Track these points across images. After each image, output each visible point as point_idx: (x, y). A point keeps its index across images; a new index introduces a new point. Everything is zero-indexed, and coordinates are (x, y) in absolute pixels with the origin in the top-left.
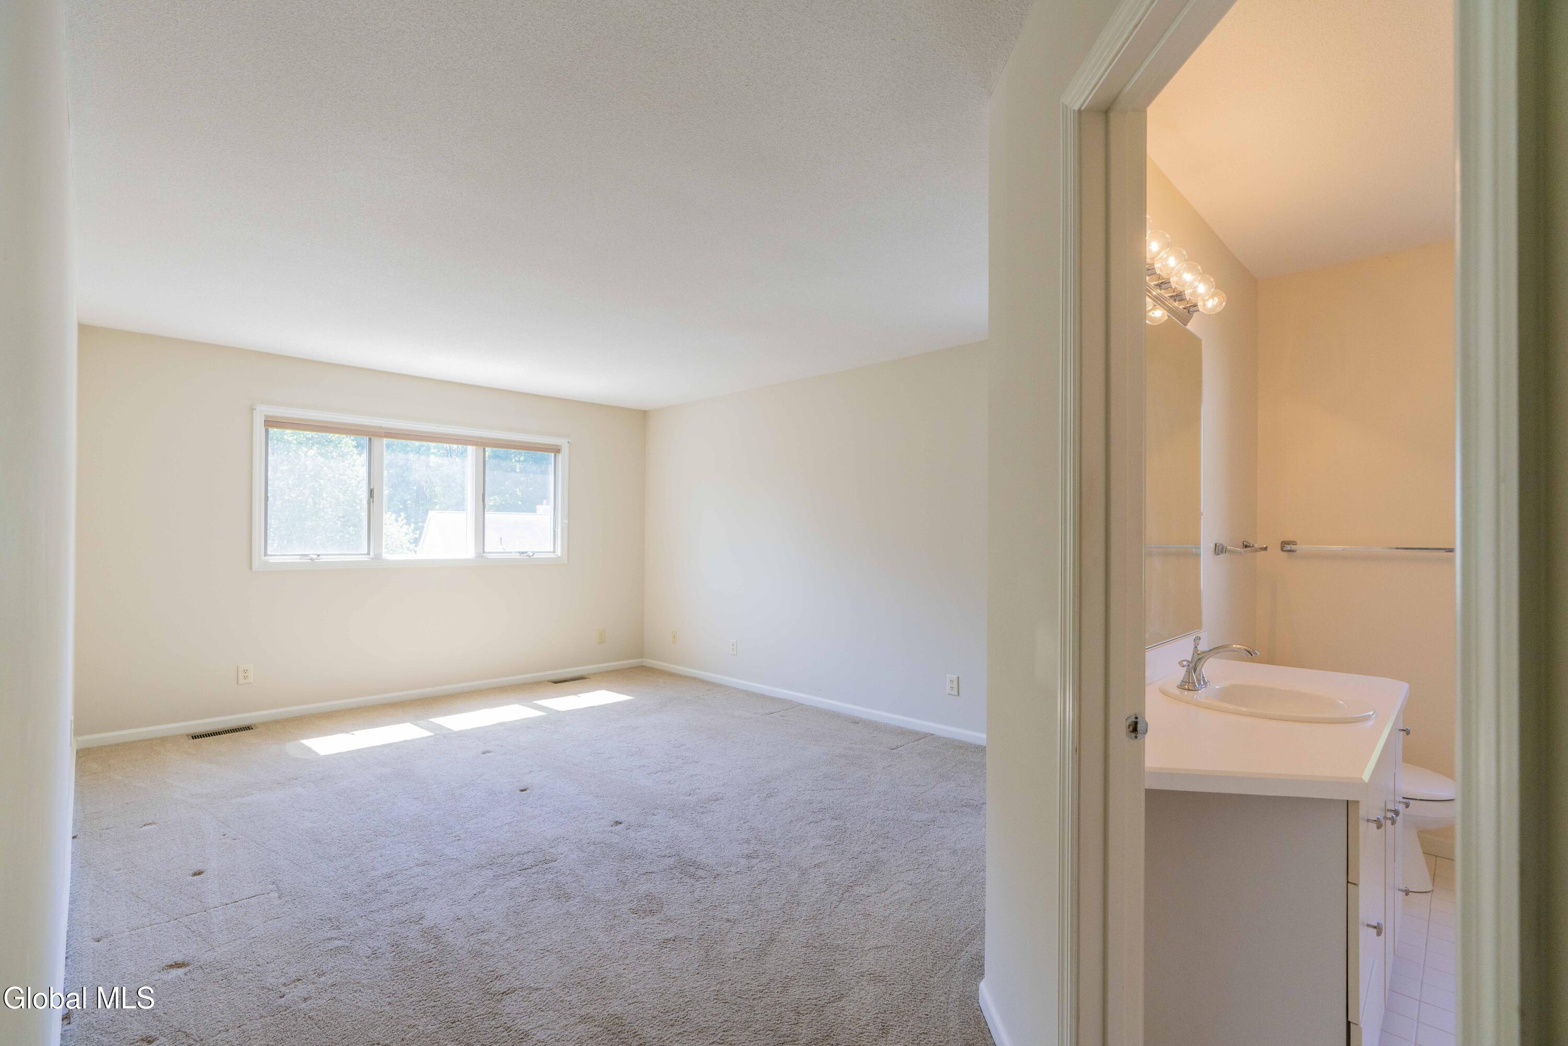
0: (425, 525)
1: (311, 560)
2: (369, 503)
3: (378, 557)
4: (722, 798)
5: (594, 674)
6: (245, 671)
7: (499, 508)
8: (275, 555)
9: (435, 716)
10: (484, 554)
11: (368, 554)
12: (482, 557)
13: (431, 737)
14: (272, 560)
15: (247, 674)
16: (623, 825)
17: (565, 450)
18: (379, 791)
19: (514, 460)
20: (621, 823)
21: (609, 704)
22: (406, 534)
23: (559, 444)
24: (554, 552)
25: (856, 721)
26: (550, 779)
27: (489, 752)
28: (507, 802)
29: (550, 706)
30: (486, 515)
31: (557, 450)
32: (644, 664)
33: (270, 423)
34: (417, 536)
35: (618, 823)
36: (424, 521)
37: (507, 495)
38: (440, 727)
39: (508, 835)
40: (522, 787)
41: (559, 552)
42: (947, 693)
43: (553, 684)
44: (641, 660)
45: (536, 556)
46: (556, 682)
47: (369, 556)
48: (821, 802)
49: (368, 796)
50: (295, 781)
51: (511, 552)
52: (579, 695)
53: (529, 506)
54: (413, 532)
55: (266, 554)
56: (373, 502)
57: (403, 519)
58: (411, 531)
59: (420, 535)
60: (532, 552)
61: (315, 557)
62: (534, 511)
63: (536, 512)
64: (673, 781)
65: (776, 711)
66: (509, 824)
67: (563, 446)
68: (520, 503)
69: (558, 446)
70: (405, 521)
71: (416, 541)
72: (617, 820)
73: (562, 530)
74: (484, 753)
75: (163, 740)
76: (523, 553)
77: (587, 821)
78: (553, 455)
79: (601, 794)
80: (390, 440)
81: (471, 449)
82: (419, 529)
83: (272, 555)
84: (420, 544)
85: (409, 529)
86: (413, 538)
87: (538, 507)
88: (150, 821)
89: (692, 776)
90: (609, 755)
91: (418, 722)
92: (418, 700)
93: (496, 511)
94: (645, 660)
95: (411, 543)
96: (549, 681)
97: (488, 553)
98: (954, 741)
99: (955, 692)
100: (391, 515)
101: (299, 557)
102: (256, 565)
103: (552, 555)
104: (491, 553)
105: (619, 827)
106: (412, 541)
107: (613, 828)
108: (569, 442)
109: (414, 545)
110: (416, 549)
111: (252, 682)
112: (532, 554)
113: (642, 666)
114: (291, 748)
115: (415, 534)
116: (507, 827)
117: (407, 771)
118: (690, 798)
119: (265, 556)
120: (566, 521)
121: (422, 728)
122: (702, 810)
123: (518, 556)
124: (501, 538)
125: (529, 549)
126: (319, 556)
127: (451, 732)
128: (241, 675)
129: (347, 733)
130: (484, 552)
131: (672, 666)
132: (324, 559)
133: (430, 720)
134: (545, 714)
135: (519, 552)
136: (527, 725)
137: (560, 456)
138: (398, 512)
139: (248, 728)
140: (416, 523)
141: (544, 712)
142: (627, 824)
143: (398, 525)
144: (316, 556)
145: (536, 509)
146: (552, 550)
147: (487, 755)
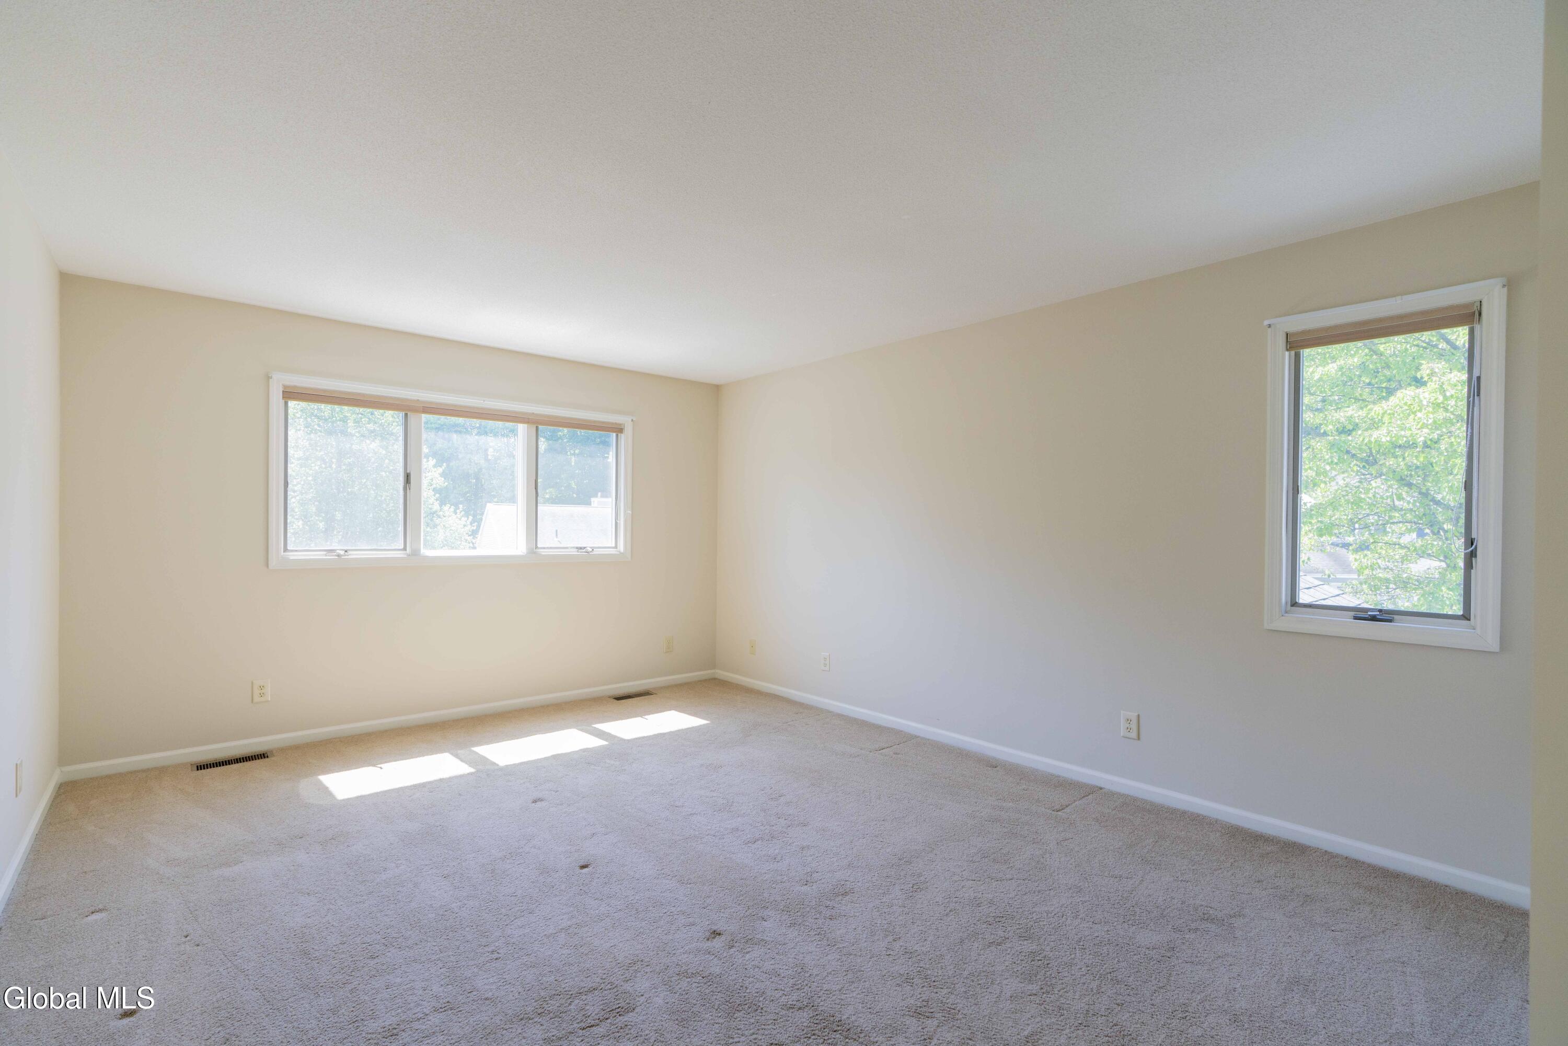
0: (484, 518)
1: (338, 556)
2: (405, 489)
3: (416, 553)
4: (852, 891)
5: (661, 688)
6: (261, 687)
7: (554, 501)
8: (296, 551)
9: (479, 744)
10: (537, 550)
11: (405, 549)
12: (535, 553)
13: (471, 774)
14: (292, 556)
15: (263, 691)
16: (723, 938)
17: (628, 430)
18: (399, 862)
19: (569, 453)
20: (720, 934)
21: (682, 730)
22: (465, 526)
23: (621, 422)
24: (616, 547)
25: (992, 764)
26: (618, 848)
27: (540, 800)
28: (563, 887)
29: (613, 733)
30: (539, 508)
31: (619, 430)
32: (716, 676)
33: (290, 394)
34: (475, 528)
35: (716, 934)
36: (482, 514)
37: (563, 488)
38: (484, 760)
39: (565, 952)
40: (582, 861)
41: (621, 548)
42: (1122, 735)
43: (615, 701)
44: (713, 671)
45: (596, 552)
46: (619, 698)
47: (405, 552)
48: (991, 903)
49: (385, 870)
50: (300, 839)
51: (567, 548)
52: (646, 717)
53: (583, 499)
54: (471, 524)
55: (286, 550)
56: (410, 489)
57: (461, 511)
58: (468, 523)
59: (479, 526)
60: (591, 547)
61: (342, 553)
62: (589, 504)
63: (590, 504)
64: (779, 858)
65: (887, 745)
66: (565, 930)
67: (626, 425)
68: (575, 495)
69: (620, 424)
70: (463, 513)
71: (474, 533)
72: (714, 928)
73: (625, 521)
74: (535, 801)
75: (161, 771)
76: (581, 548)
77: (673, 927)
78: (614, 434)
79: (687, 877)
80: (428, 416)
81: (522, 428)
82: (477, 520)
83: (292, 551)
84: (479, 536)
85: (468, 521)
86: (471, 530)
87: (593, 499)
88: (101, 907)
89: (803, 848)
90: (690, 810)
91: (459, 752)
92: (462, 719)
93: (552, 503)
94: (717, 671)
95: (469, 536)
96: (610, 697)
97: (542, 548)
98: (1135, 799)
99: (1134, 734)
100: (450, 507)
101: (325, 553)
102: (273, 563)
103: (613, 551)
104: (544, 548)
105: (718, 943)
106: (470, 533)
107: (709, 944)
108: (632, 420)
109: (472, 537)
110: (474, 541)
111: (270, 700)
112: (591, 550)
113: (715, 679)
114: (304, 787)
115: (474, 526)
116: (563, 935)
117: (439, 828)
118: (805, 888)
119: (284, 552)
120: (630, 512)
121: (462, 761)
122: (828, 913)
123: (574, 552)
124: (557, 531)
125: (588, 543)
126: (346, 551)
127: (496, 767)
128: (257, 692)
129: (374, 765)
130: (537, 547)
131: (748, 680)
132: (353, 555)
133: (473, 749)
134: (607, 743)
135: (577, 548)
136: (585, 759)
137: (622, 437)
138: (456, 505)
139: (262, 756)
140: (474, 516)
141: (606, 740)
142: (729, 938)
143: (457, 517)
144: (344, 552)
145: (591, 502)
146: (614, 545)
147: (539, 804)
